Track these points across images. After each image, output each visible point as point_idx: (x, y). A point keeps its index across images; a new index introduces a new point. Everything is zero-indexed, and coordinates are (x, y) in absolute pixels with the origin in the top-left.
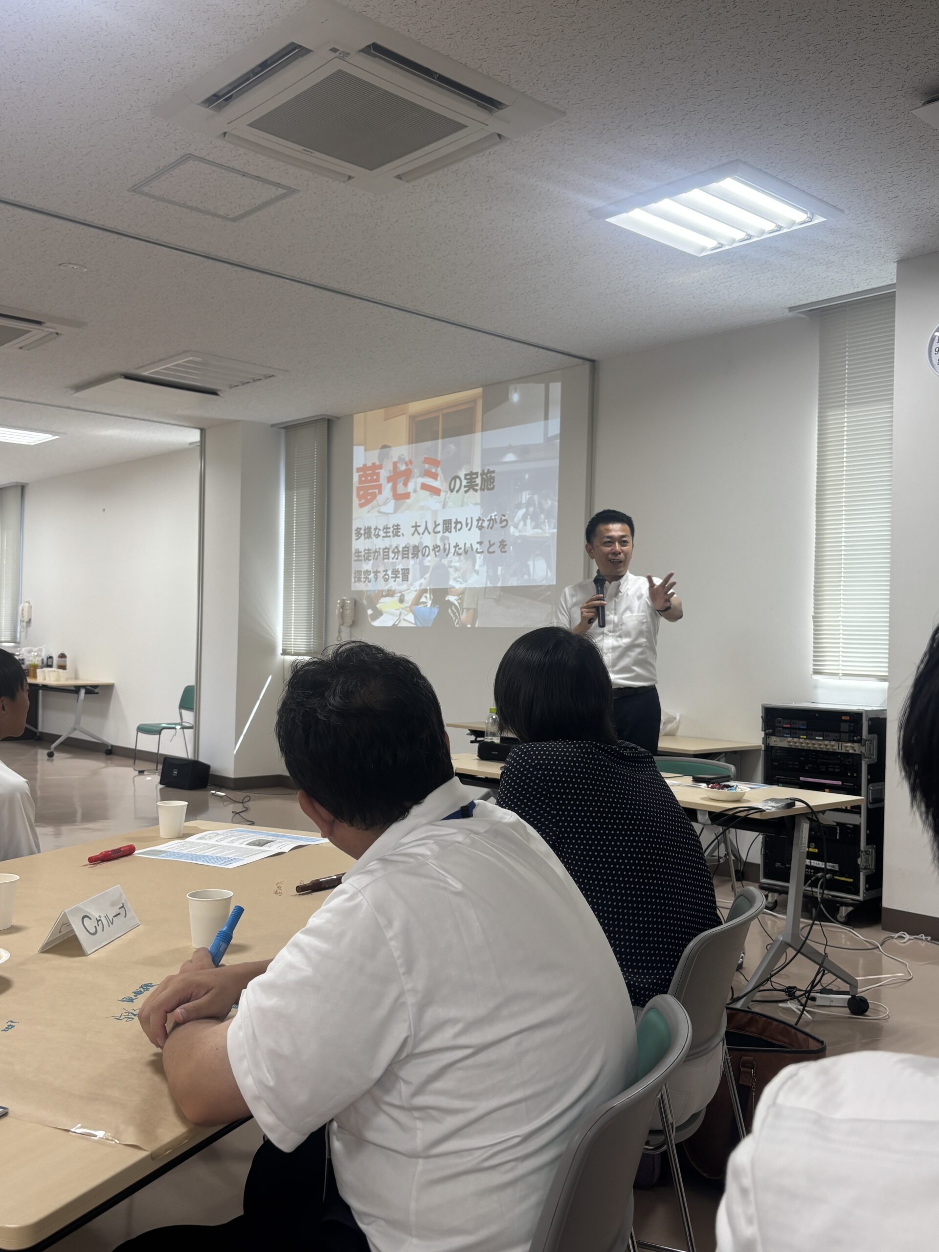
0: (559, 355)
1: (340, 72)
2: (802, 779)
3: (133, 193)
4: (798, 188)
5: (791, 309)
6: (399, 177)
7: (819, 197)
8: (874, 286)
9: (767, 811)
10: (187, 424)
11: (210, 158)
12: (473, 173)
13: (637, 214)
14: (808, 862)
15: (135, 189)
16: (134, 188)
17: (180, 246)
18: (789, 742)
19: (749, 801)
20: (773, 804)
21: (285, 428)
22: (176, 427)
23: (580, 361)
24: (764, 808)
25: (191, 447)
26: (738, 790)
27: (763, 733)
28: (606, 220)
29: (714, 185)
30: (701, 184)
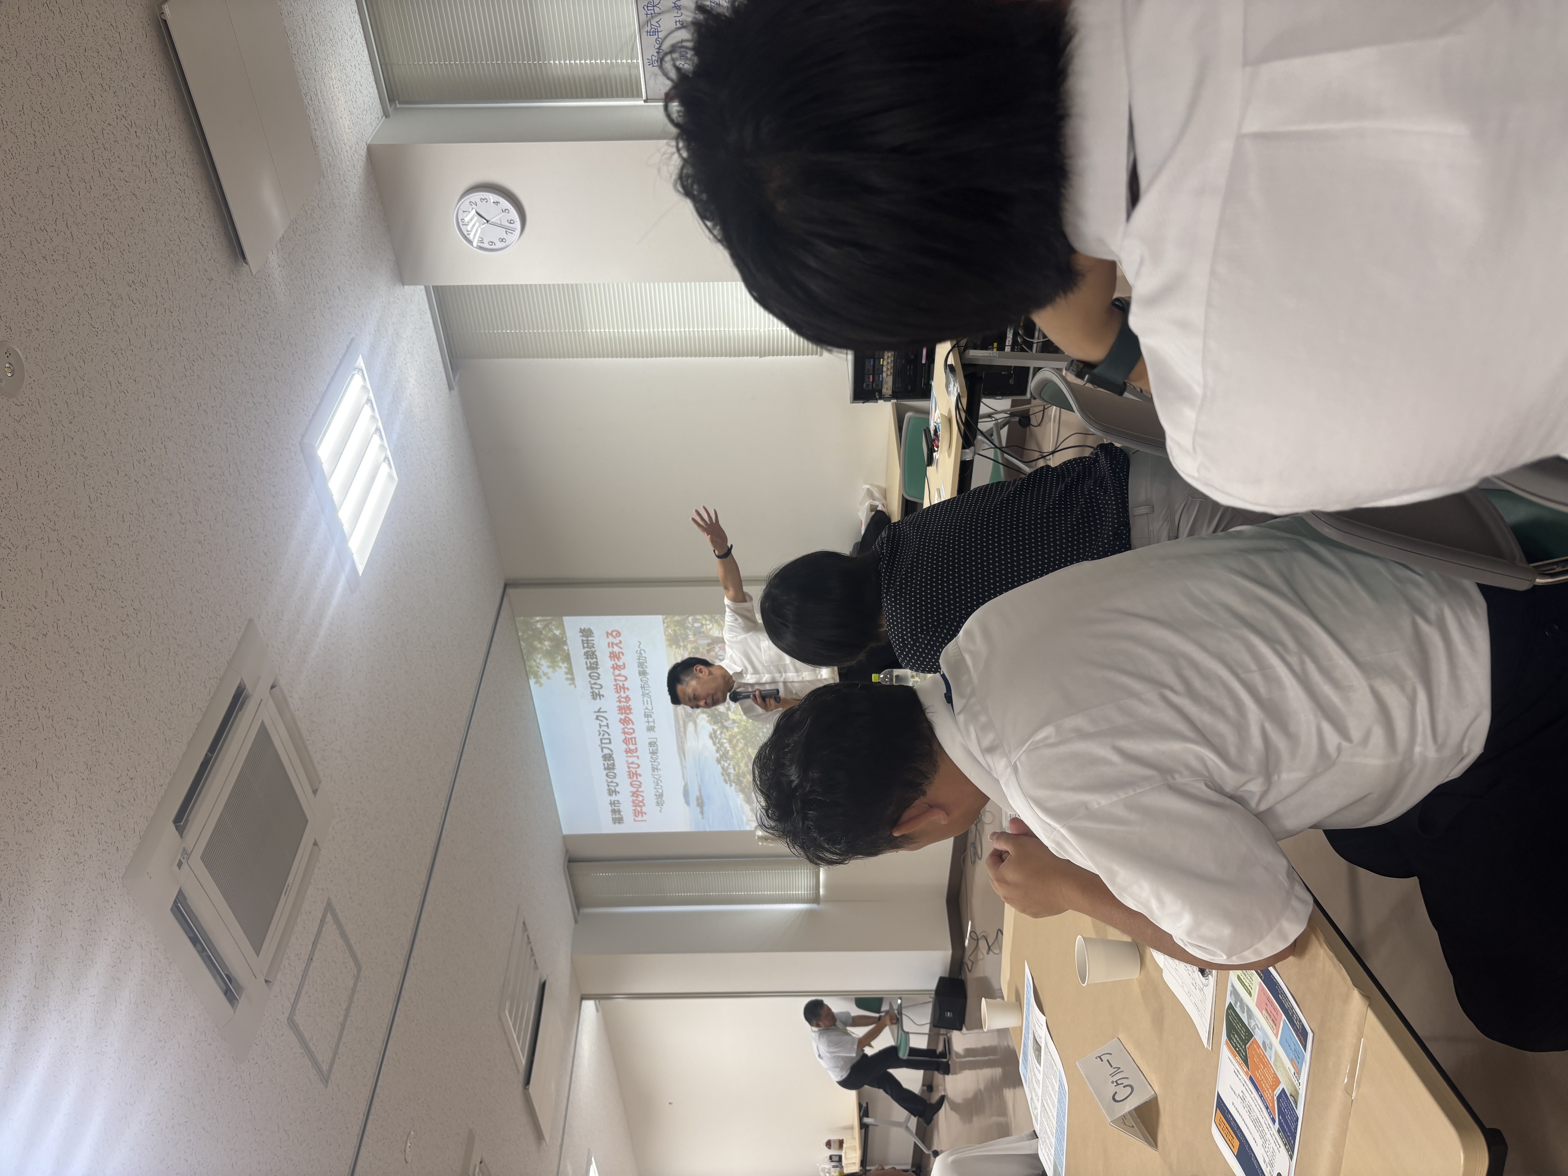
0: (500, 620)
1: (203, 858)
2: (924, 362)
3: (330, 1081)
4: (329, 384)
5: (450, 388)
6: (315, 792)
7: (338, 363)
8: (427, 307)
9: (959, 391)
10: (577, 1015)
11: (293, 997)
12: (312, 714)
13: (354, 544)
14: (1008, 349)
15: (325, 1079)
16: (324, 1081)
17: (387, 1028)
18: (887, 375)
19: (950, 411)
20: (951, 386)
21: (578, 908)
22: (580, 1026)
23: (505, 599)
24: (956, 394)
25: (600, 1010)
26: (939, 421)
27: (879, 401)
28: (360, 574)
29: (326, 466)
30: (325, 480)
